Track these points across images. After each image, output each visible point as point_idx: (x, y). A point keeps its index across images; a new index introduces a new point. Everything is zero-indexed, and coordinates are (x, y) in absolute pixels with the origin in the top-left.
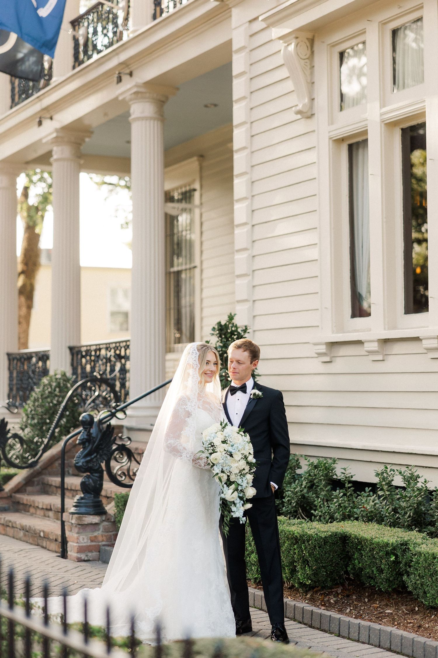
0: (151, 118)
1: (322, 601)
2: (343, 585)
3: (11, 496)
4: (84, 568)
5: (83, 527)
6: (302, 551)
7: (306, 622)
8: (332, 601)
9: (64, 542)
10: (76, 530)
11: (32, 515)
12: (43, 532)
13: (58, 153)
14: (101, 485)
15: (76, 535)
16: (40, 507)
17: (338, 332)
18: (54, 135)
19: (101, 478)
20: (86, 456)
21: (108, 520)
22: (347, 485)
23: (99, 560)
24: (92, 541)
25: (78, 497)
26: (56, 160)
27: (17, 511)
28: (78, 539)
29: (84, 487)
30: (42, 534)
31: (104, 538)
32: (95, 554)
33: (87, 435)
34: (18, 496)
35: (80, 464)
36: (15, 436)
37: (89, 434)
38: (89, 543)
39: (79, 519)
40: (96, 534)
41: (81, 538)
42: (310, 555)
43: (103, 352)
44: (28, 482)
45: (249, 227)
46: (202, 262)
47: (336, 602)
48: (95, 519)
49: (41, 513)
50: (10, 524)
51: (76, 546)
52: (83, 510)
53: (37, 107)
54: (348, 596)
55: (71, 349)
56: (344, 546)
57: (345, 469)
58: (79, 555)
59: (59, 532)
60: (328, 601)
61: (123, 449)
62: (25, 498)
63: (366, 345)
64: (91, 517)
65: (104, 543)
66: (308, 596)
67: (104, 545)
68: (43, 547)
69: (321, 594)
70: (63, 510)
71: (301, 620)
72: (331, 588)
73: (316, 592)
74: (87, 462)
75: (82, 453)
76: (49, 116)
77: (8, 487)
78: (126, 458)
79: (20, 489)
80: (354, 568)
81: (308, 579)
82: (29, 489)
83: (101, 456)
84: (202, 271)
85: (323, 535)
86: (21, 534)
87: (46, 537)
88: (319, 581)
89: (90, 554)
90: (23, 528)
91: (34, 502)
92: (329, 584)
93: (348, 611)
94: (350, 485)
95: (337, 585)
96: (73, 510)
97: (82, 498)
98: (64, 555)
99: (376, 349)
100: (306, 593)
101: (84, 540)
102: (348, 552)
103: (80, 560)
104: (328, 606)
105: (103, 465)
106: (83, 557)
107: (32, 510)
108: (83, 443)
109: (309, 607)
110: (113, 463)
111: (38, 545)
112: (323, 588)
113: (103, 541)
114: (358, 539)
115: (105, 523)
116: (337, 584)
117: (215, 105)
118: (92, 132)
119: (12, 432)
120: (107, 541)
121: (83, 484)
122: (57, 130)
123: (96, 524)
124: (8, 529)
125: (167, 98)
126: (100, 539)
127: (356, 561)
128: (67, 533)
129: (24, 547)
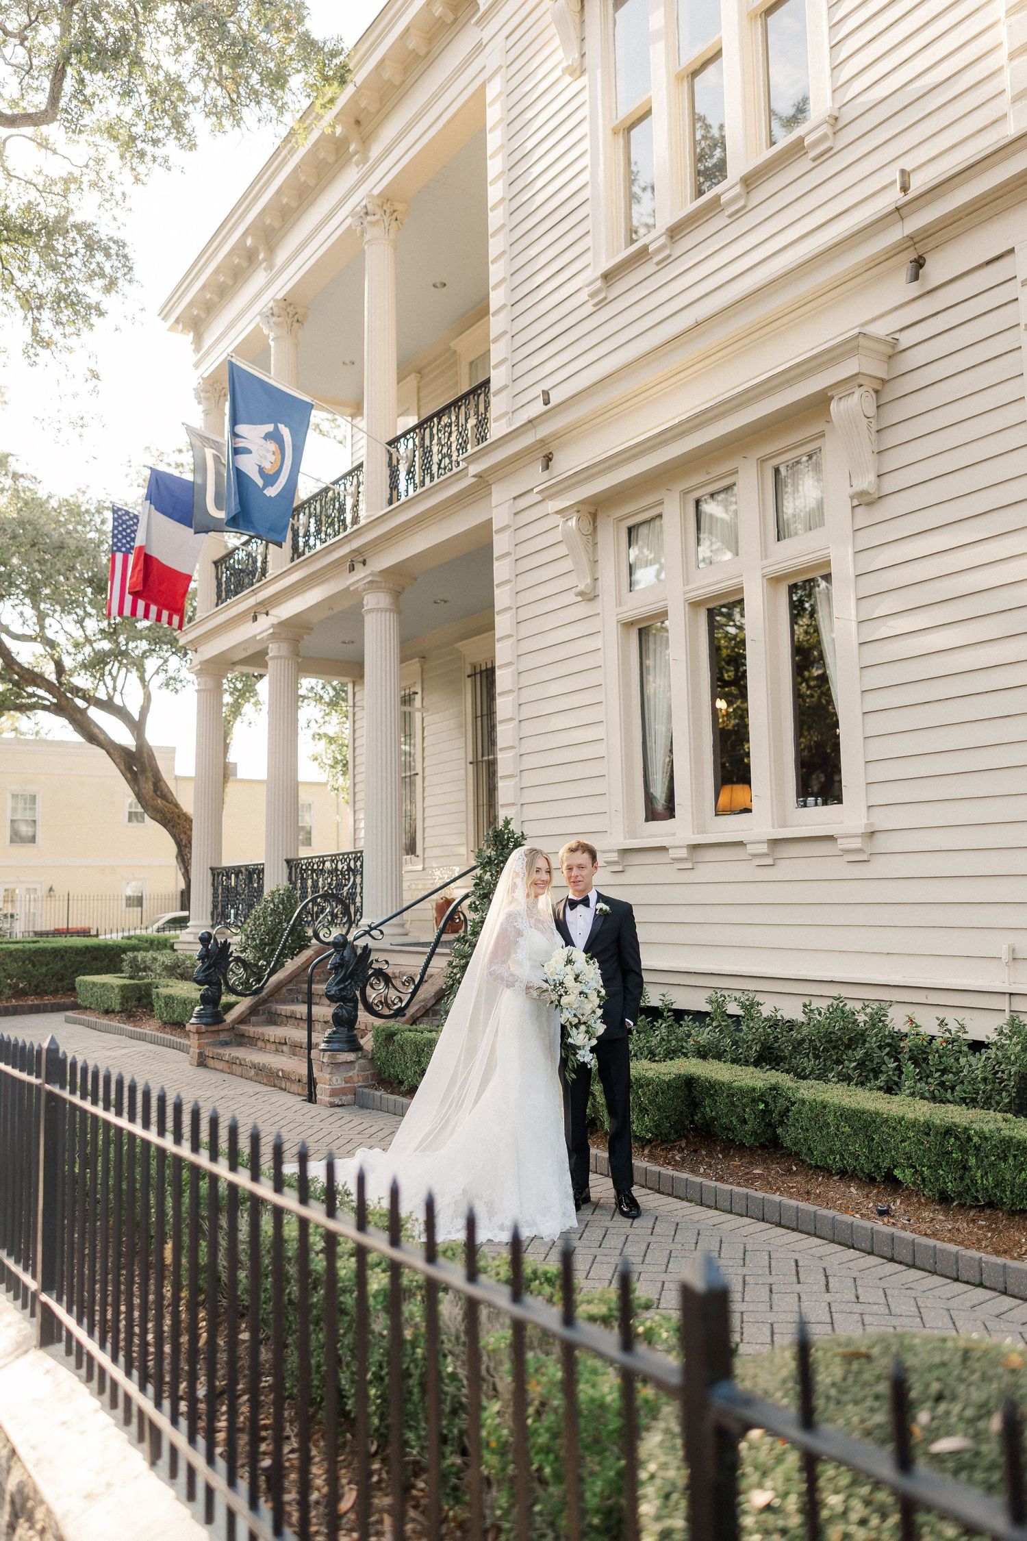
0: (386, 610)
1: (666, 1158)
2: (686, 1138)
3: (233, 1028)
4: (342, 1115)
5: (336, 1065)
6: (640, 1098)
7: (650, 1185)
8: (677, 1158)
9: (312, 1082)
10: (329, 1070)
11: (260, 1049)
12: (282, 1071)
13: (273, 650)
14: (356, 1016)
15: (328, 1076)
16: (272, 1040)
17: (630, 838)
18: (271, 631)
19: (356, 1009)
20: (338, 984)
21: (364, 1057)
22: (665, 1014)
23: (355, 1104)
24: (346, 1082)
25: (329, 1031)
26: (273, 658)
27: (241, 1045)
28: (330, 1080)
29: (337, 1019)
30: (280, 1074)
31: (360, 1078)
32: (350, 1098)
33: (340, 959)
34: (242, 1027)
35: (333, 992)
36: (238, 959)
37: (342, 958)
38: (344, 1085)
39: (330, 1057)
40: (350, 1074)
41: (334, 1079)
42: (650, 1103)
43: (328, 864)
44: (253, 1010)
45: (516, 722)
46: (423, 769)
47: (683, 1159)
48: (351, 1057)
49: (273, 1047)
50: (238, 1061)
51: (328, 1088)
52: (336, 1046)
53: (252, 601)
54: (695, 1151)
55: (288, 862)
56: (690, 1091)
57: (664, 995)
58: (332, 1100)
59: (306, 1072)
60: (673, 1157)
61: (380, 973)
62: (251, 1030)
63: (671, 851)
64: (346, 1054)
65: (360, 1084)
66: (646, 1152)
67: (360, 1087)
68: (281, 1089)
69: (663, 1150)
70: (310, 1046)
71: (644, 1184)
72: (674, 1141)
73: (655, 1146)
74: (341, 990)
75: (334, 979)
76: (264, 611)
77: (230, 1017)
78: (383, 984)
79: (243, 1020)
80: (704, 1117)
81: (647, 1131)
82: (253, 1019)
83: (356, 982)
84: (424, 778)
85: (667, 1078)
86: (253, 1072)
87: (286, 1077)
88: (661, 1134)
89: (344, 1098)
90: (254, 1066)
91: (263, 1034)
92: (672, 1137)
93: (702, 1170)
94: (669, 1014)
95: (680, 1138)
96: (323, 1046)
97: (334, 1033)
98: (311, 1098)
99: (685, 855)
100: (643, 1148)
101: (338, 1081)
102: (695, 1097)
103: (333, 1105)
104: (677, 1165)
105: (358, 993)
106: (337, 1101)
107: (260, 1044)
108: (336, 967)
110: (368, 989)
111: (274, 1086)
112: (663, 1142)
113: (359, 1082)
114: (710, 1082)
115: (362, 1061)
116: (680, 1136)
117: (445, 602)
118: (312, 629)
119: (235, 955)
120: (363, 1081)
121: (335, 1016)
122: (273, 626)
123: (352, 1062)
124: (234, 1066)
125: (403, 589)
126: (356, 1079)
127: (708, 1109)
128: (316, 1074)
129: (258, 1090)
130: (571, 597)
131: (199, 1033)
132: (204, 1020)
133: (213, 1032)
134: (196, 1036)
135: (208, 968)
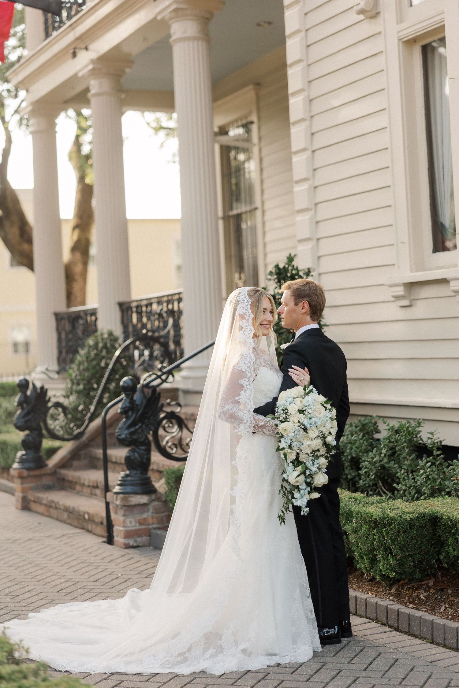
0: (194, 38)
1: (410, 597)
2: (435, 576)
3: (55, 472)
4: (131, 556)
5: (129, 508)
6: (384, 537)
7: (390, 623)
8: (422, 597)
9: (110, 526)
10: (122, 512)
11: (78, 493)
12: (88, 513)
13: (95, 86)
14: (149, 459)
15: (122, 518)
16: (87, 483)
17: (417, 270)
18: (90, 67)
19: (149, 451)
20: (129, 427)
21: (158, 499)
22: (435, 453)
23: (150, 545)
24: (141, 524)
25: (122, 474)
26: (95, 95)
27: (62, 488)
28: (124, 522)
29: (129, 463)
30: (86, 516)
31: (155, 521)
32: (145, 539)
33: (130, 403)
34: (64, 472)
35: (123, 436)
36: (57, 405)
37: (132, 401)
38: (138, 527)
39: (123, 499)
40: (145, 516)
41: (128, 521)
42: (393, 542)
43: (155, 307)
44: (74, 455)
45: (309, 153)
46: (263, 203)
47: (428, 598)
48: (143, 499)
49: (87, 490)
50: (53, 505)
51: (122, 531)
52: (129, 489)
53: (71, 37)
54: (442, 590)
55: (121, 305)
56: (435, 530)
57: (432, 434)
58: (126, 541)
59: (104, 514)
60: (417, 596)
61: (172, 417)
62: (70, 474)
63: (452, 283)
64: (139, 497)
65: (155, 526)
66: (393, 591)
67: (155, 529)
68: (88, 531)
69: (409, 589)
70: (107, 488)
71: (385, 621)
72: (421, 580)
73: (403, 586)
74: (132, 434)
75: (125, 423)
76: (83, 46)
77: (52, 462)
78: (176, 427)
79: (65, 464)
80: (448, 556)
81: (392, 570)
82: (76, 463)
83: (147, 426)
84: (263, 212)
85: (408, 517)
86: (65, 516)
87: (91, 520)
88: (405, 573)
89: (139, 539)
90: (67, 509)
91: (79, 478)
92: (418, 576)
93: (443, 609)
94: (439, 452)
95: (428, 576)
96: (117, 489)
97: (127, 476)
98: (110, 541)
100: (390, 587)
101: (132, 523)
102: (440, 536)
103: (127, 547)
104: (418, 604)
105: (151, 438)
106: (131, 542)
107: (78, 488)
108: (125, 412)
109: (395, 606)
110: (161, 432)
111: (83, 528)
112: (410, 581)
113: (153, 523)
114: (451, 521)
115: (156, 503)
116: (428, 575)
117: (269, 23)
118: (132, 62)
119: (54, 400)
120: (158, 523)
121: (127, 459)
122: (93, 61)
123: (145, 505)
124: (51, 510)
125: (212, 14)
126: (150, 521)
127: (451, 548)
128: (113, 516)
129: (65, 532)
130: (354, 17)
131: (21, 477)
132: (27, 465)
133: (35, 476)
134: (19, 481)
135: (27, 414)
